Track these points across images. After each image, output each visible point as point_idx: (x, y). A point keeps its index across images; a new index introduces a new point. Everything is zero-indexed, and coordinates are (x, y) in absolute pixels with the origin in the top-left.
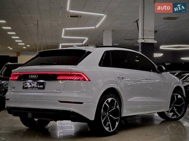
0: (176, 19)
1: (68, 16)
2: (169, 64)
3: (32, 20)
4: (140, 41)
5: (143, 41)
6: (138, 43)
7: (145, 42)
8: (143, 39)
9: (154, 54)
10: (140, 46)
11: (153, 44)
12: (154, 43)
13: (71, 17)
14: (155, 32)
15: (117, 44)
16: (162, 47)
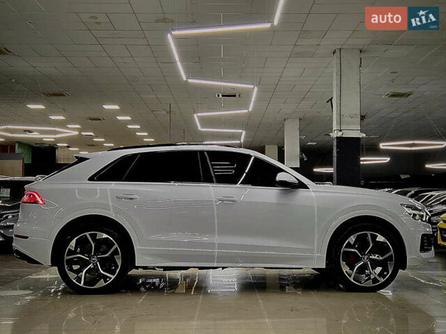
0: (409, 95)
1: (218, 95)
2: (409, 176)
3: (160, 103)
4: (335, 134)
5: (340, 134)
6: (333, 139)
7: (344, 136)
8: (340, 131)
9: (361, 159)
10: (335, 144)
11: (358, 139)
12: (360, 138)
13: (223, 96)
14: (363, 118)
15: (314, 144)
16: (382, 146)
